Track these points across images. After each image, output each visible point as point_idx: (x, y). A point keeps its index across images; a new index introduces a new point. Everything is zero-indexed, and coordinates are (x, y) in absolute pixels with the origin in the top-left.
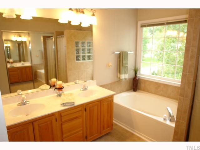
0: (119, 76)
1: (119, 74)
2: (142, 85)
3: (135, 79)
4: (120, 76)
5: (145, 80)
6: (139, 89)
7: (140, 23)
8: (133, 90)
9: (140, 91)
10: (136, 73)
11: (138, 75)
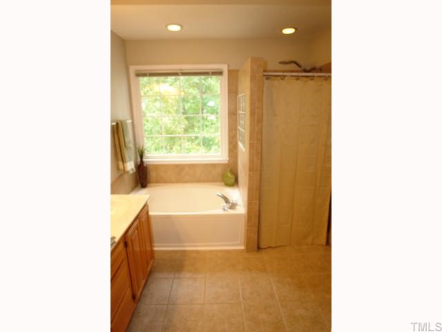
0: (121, 167)
1: (121, 163)
2: (152, 175)
3: (142, 168)
4: (124, 167)
5: (153, 165)
6: (150, 183)
7: (133, 69)
8: (140, 185)
9: (151, 185)
10: (141, 157)
11: (144, 160)
